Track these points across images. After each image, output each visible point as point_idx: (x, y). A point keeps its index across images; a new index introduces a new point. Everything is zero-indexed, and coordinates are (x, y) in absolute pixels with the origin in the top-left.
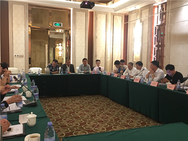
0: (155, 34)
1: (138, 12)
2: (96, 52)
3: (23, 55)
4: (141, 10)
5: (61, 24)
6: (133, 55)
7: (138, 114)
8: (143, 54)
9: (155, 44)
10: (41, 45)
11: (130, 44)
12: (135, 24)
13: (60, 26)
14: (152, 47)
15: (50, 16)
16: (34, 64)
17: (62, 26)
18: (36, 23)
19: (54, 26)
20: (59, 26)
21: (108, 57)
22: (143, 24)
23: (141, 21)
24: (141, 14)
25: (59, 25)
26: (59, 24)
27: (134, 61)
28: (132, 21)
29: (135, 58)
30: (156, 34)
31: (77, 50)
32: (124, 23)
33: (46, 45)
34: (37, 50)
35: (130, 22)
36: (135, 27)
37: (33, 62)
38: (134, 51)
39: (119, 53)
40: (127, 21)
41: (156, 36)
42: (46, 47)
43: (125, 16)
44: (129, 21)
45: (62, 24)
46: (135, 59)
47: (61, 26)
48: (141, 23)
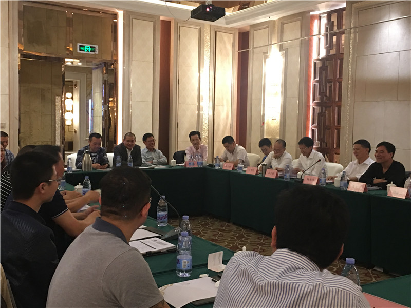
0: (315, 78)
1: (274, 27)
2: (178, 116)
3: (5, 123)
4: (282, 24)
6: (263, 123)
8: (288, 122)
9: (314, 100)
10: (43, 98)
11: (253, 98)
12: (267, 53)
13: (93, 53)
14: (308, 107)
15: (68, 28)
17: (97, 52)
18: (34, 44)
19: (79, 51)
21: (203, 127)
23: (281, 49)
24: (281, 33)
25: (90, 49)
29: (267, 130)
30: (317, 79)
33: (57, 97)
34: (35, 111)
37: (24, 140)
38: (264, 115)
39: (227, 118)
40: (247, 47)
41: (317, 81)
42: (57, 104)
44: (251, 46)
45: (97, 47)
46: (268, 133)
48: (281, 52)
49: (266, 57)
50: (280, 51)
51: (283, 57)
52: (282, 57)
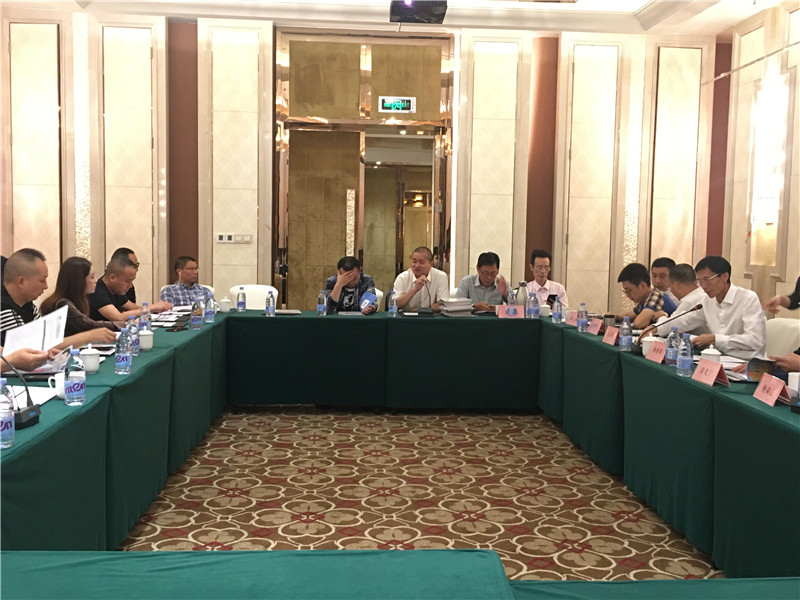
2: (566, 222)
3: (251, 237)
5: (409, 101)
6: (749, 234)
7: (646, 514)
10: (328, 193)
11: (735, 180)
13: (407, 112)
16: (300, 272)
17: (414, 109)
18: (306, 104)
19: (380, 110)
20: (403, 109)
21: (626, 243)
22: (792, 83)
25: (401, 105)
26: (403, 101)
27: (752, 263)
28: (746, 65)
29: (757, 247)
31: (478, 215)
32: (716, 76)
33: (349, 191)
34: (314, 217)
35: (741, 71)
36: (759, 93)
37: (297, 264)
39: (684, 223)
40: (728, 68)
42: (349, 203)
43: (717, 44)
44: (734, 65)
45: (413, 100)
46: (758, 255)
47: (409, 108)
48: (783, 76)
50: (781, 73)
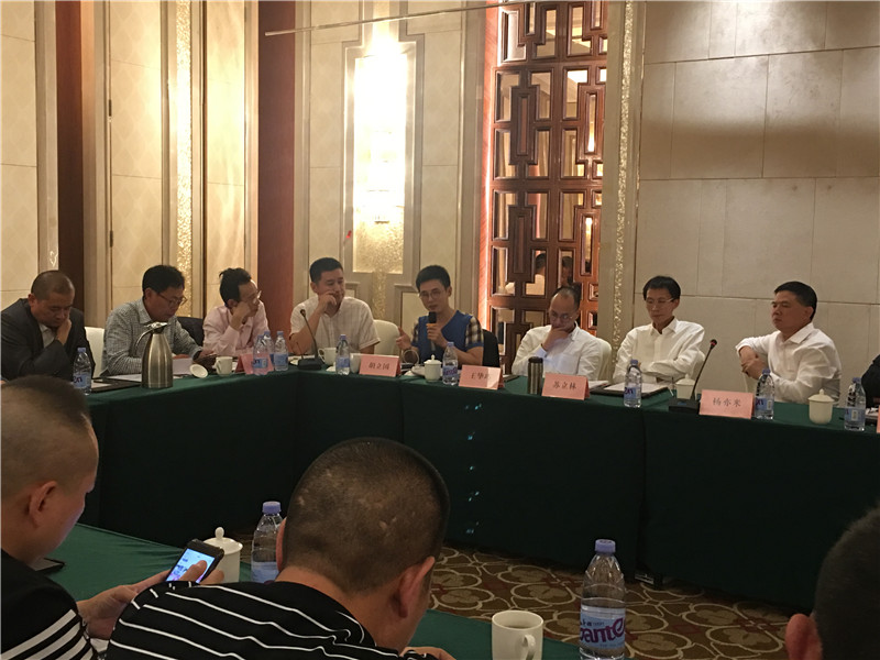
0: (499, 115)
6: (350, 233)
8: (428, 231)
9: (496, 174)
11: (312, 165)
12: (358, 42)
22: (420, 53)
23: (404, 34)
27: (356, 270)
30: (507, 117)
38: (350, 211)
41: (506, 125)
46: (365, 261)
48: (403, 43)
49: (355, 54)
50: (400, 40)
51: (410, 57)
52: (405, 55)
